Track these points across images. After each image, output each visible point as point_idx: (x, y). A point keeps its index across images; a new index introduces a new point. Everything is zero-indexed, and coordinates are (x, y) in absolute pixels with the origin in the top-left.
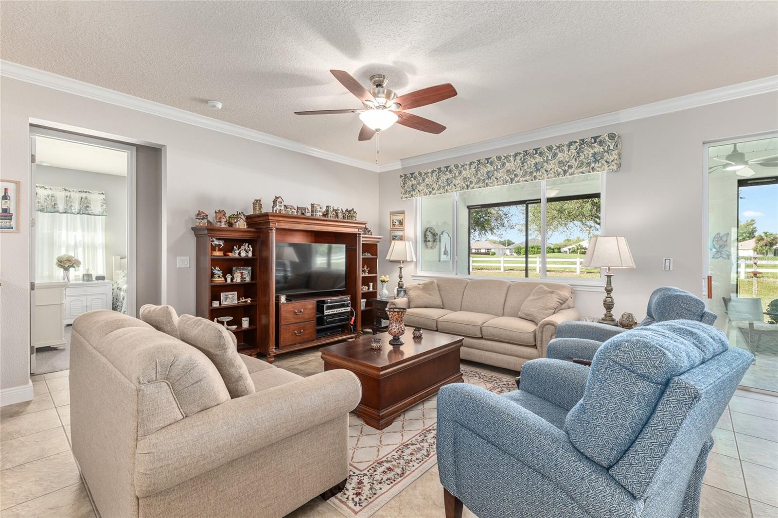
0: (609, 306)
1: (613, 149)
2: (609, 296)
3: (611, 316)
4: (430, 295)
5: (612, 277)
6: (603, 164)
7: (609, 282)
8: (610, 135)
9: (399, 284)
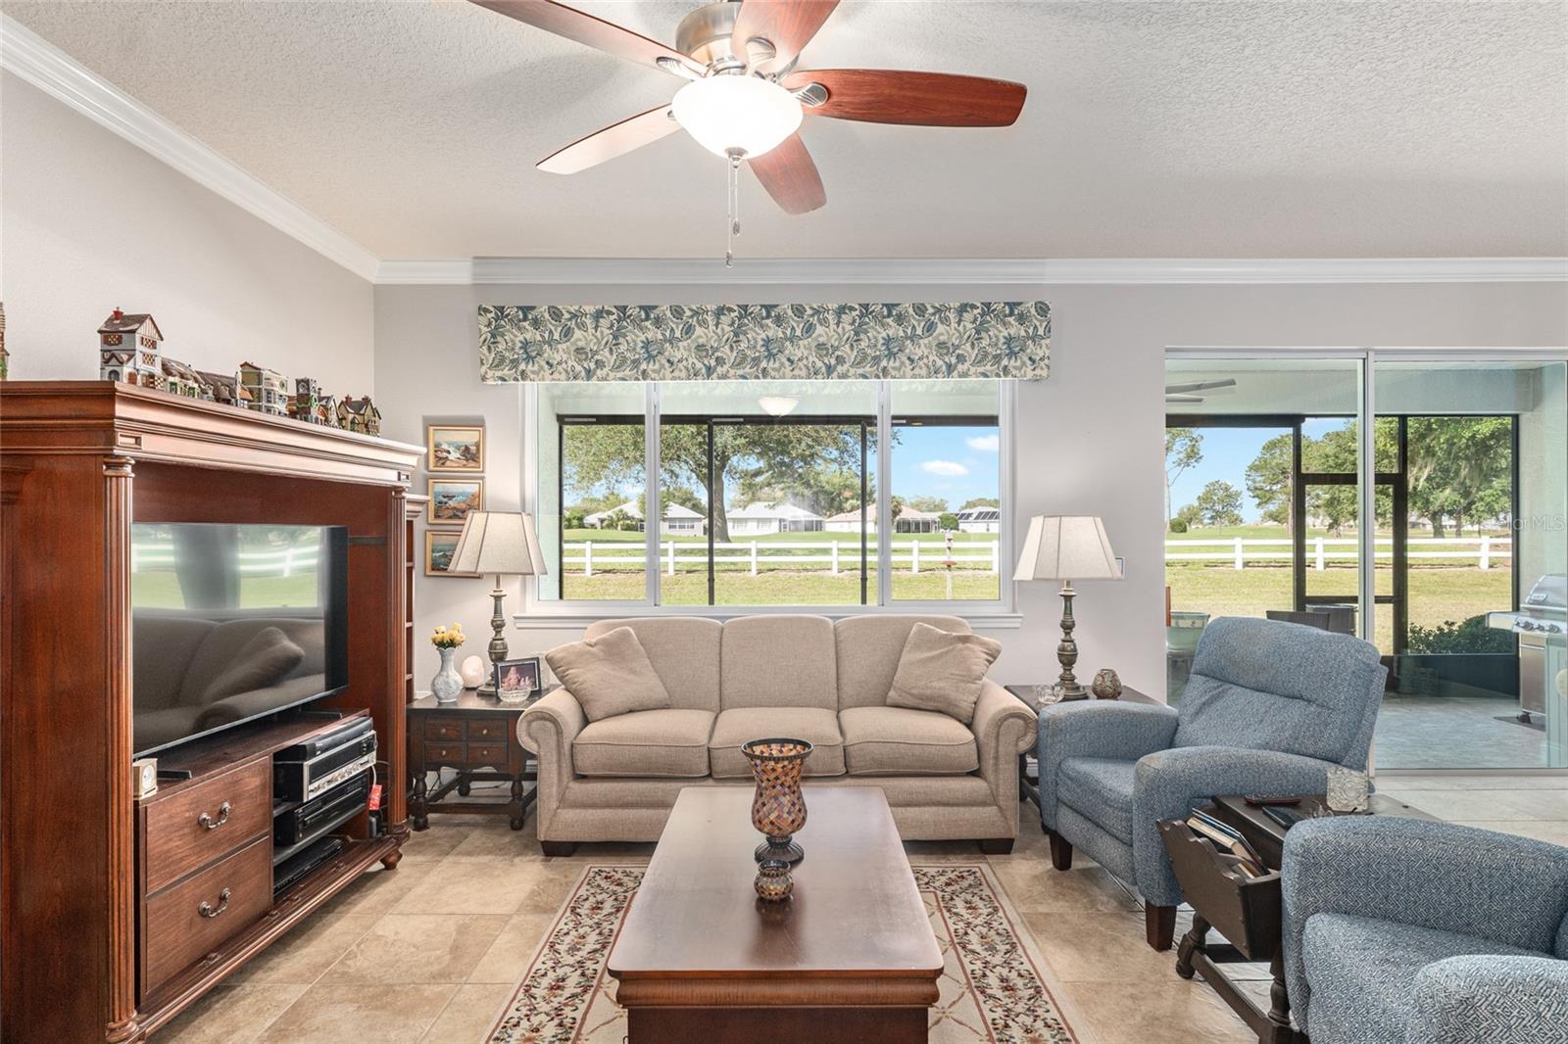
0: (1068, 658)
1: (1042, 334)
2: (1068, 638)
3: (1073, 679)
4: (632, 671)
5: (1074, 600)
6: (1024, 364)
7: (1068, 611)
8: (1039, 305)
9: (492, 646)
